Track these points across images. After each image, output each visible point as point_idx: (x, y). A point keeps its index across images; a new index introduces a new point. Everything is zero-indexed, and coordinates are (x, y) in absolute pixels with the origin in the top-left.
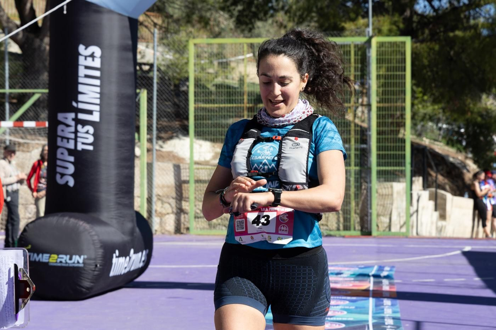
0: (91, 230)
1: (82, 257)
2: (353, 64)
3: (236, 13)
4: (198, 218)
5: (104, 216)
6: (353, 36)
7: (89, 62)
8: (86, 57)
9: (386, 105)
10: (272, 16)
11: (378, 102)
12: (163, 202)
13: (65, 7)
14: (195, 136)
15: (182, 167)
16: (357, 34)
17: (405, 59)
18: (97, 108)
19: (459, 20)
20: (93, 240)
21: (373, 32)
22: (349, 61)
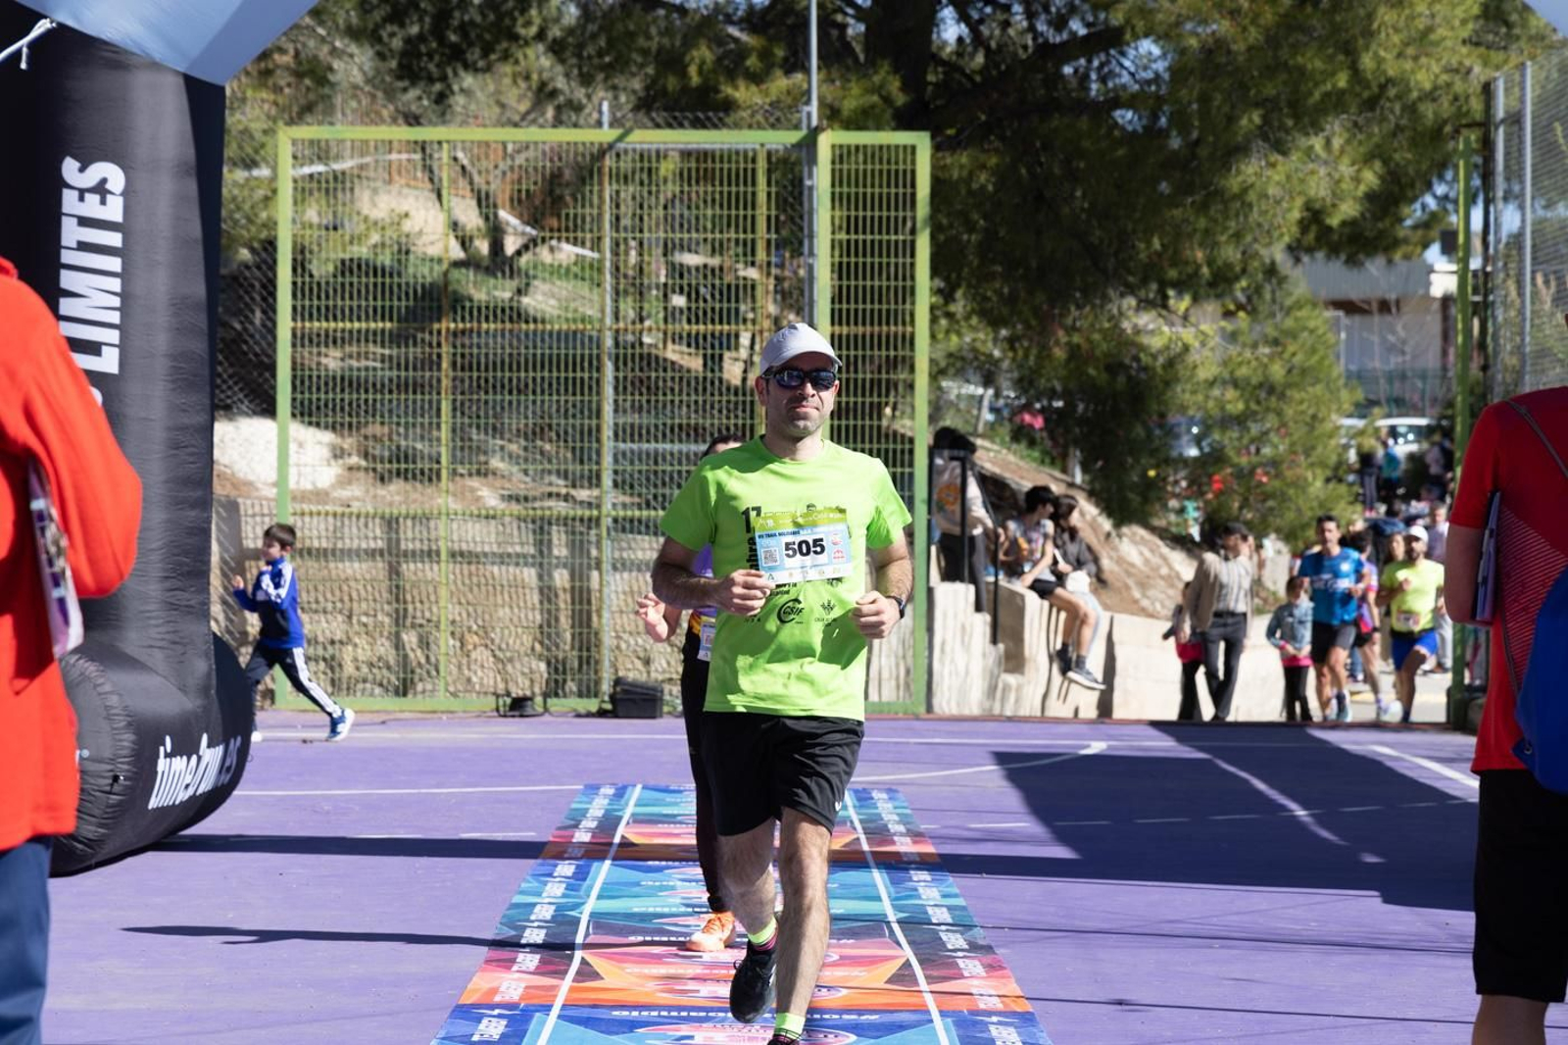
0: (101, 681)
2: (762, 212)
3: (397, 43)
5: (133, 639)
6: (760, 127)
7: (92, 207)
8: (82, 193)
9: (860, 329)
10: (506, 56)
11: (835, 318)
13: (25, 50)
14: (294, 415)
15: (242, 510)
16: (772, 120)
17: (913, 195)
18: (113, 336)
19: (1059, 82)
20: (107, 708)
21: (820, 118)
22: (751, 201)
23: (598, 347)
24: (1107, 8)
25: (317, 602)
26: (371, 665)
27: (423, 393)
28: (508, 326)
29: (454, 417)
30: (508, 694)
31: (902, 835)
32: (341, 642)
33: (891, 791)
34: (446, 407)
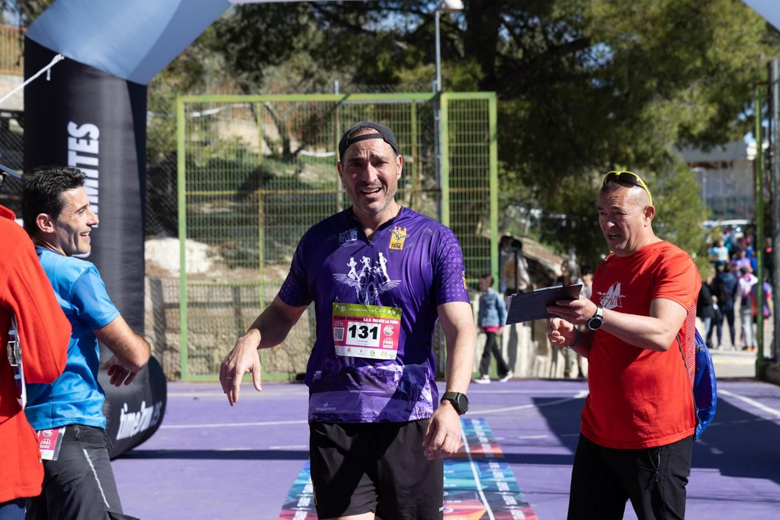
2: (414, 133)
3: (235, 55)
4: (193, 357)
6: (413, 91)
7: (83, 146)
8: (78, 139)
9: (463, 190)
10: (288, 58)
11: (452, 184)
13: (49, 72)
14: (188, 237)
15: (163, 284)
16: (418, 87)
17: (488, 124)
19: (559, 65)
21: (442, 86)
22: (408, 128)
23: (336, 200)
24: (583, 27)
25: (200, 328)
27: (250, 224)
28: (291, 191)
29: (266, 236)
30: (295, 372)
31: (486, 443)
32: (213, 348)
33: (481, 419)
34: (261, 232)
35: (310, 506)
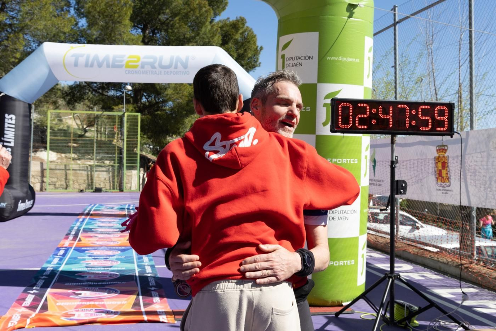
0: (9, 192)
1: (5, 204)
2: (117, 123)
3: (67, 100)
4: (50, 184)
5: (14, 186)
6: (117, 112)
7: (10, 121)
9: (130, 140)
10: (83, 101)
11: (127, 138)
12: (35, 178)
14: (50, 150)
15: (44, 163)
16: (119, 111)
17: (138, 122)
18: (13, 141)
19: (159, 107)
20: (10, 196)
21: (125, 111)
22: (115, 122)
23: (94, 141)
24: (165, 97)
25: (53, 176)
26: (60, 185)
28: (83, 138)
30: (80, 189)
32: (57, 182)
34: (72, 149)
35: (75, 234)
